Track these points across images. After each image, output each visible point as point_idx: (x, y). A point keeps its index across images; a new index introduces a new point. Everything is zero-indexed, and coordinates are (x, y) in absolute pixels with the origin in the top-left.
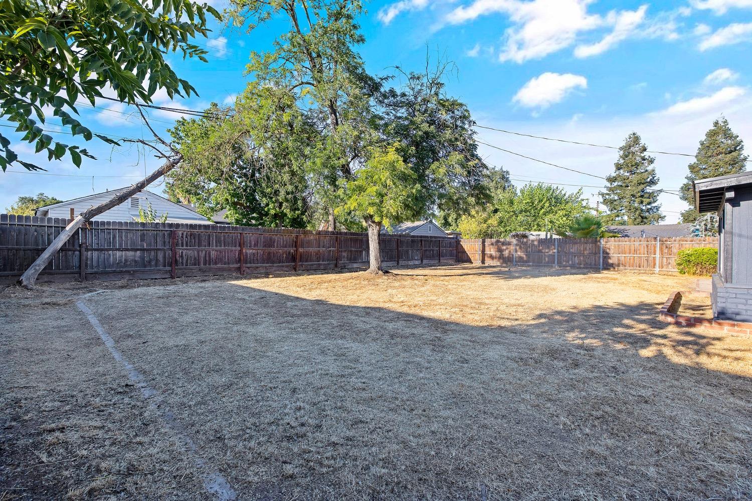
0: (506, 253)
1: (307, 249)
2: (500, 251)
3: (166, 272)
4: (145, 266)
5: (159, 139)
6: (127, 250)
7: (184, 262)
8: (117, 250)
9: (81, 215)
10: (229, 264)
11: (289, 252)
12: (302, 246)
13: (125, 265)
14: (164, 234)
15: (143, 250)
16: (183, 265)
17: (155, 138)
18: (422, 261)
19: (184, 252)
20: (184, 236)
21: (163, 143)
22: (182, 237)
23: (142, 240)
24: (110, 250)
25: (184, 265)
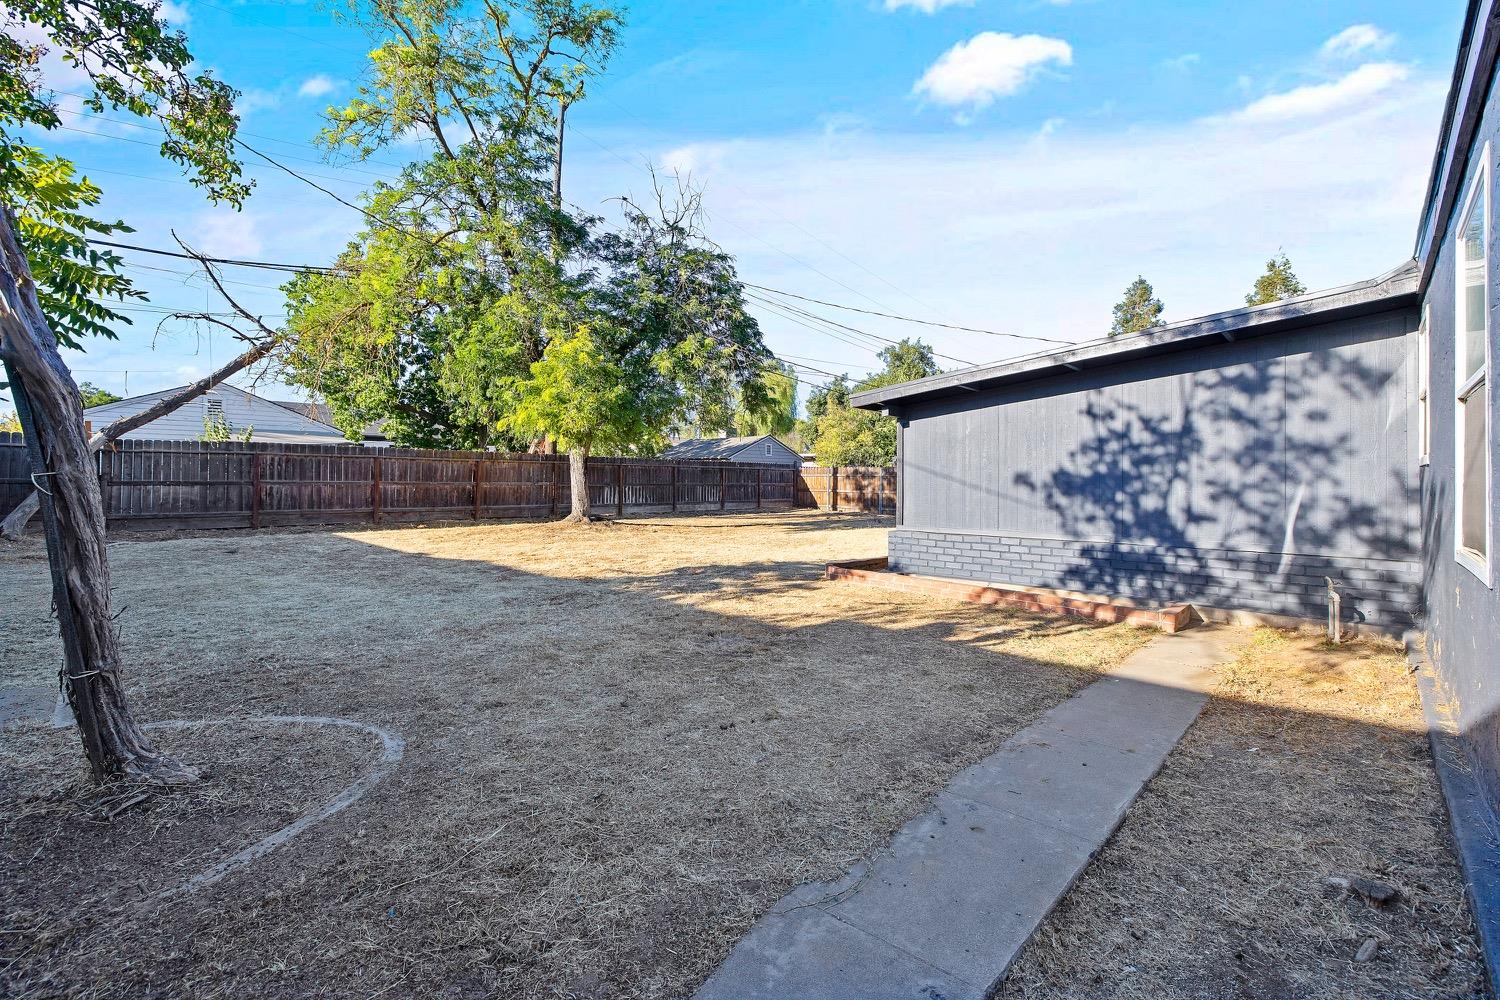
0: (868, 492)
1: (494, 484)
2: (859, 488)
3: (243, 518)
4: (206, 509)
5: (242, 311)
6: (178, 484)
7: (275, 502)
8: (160, 483)
9: (102, 430)
10: (353, 506)
11: (464, 489)
12: (488, 479)
13: (175, 507)
14: (241, 459)
15: (203, 484)
16: (272, 508)
17: (234, 310)
18: (722, 506)
19: (275, 487)
20: (276, 464)
21: (248, 316)
22: (272, 464)
23: (204, 469)
24: (150, 483)
25: (275, 507)
